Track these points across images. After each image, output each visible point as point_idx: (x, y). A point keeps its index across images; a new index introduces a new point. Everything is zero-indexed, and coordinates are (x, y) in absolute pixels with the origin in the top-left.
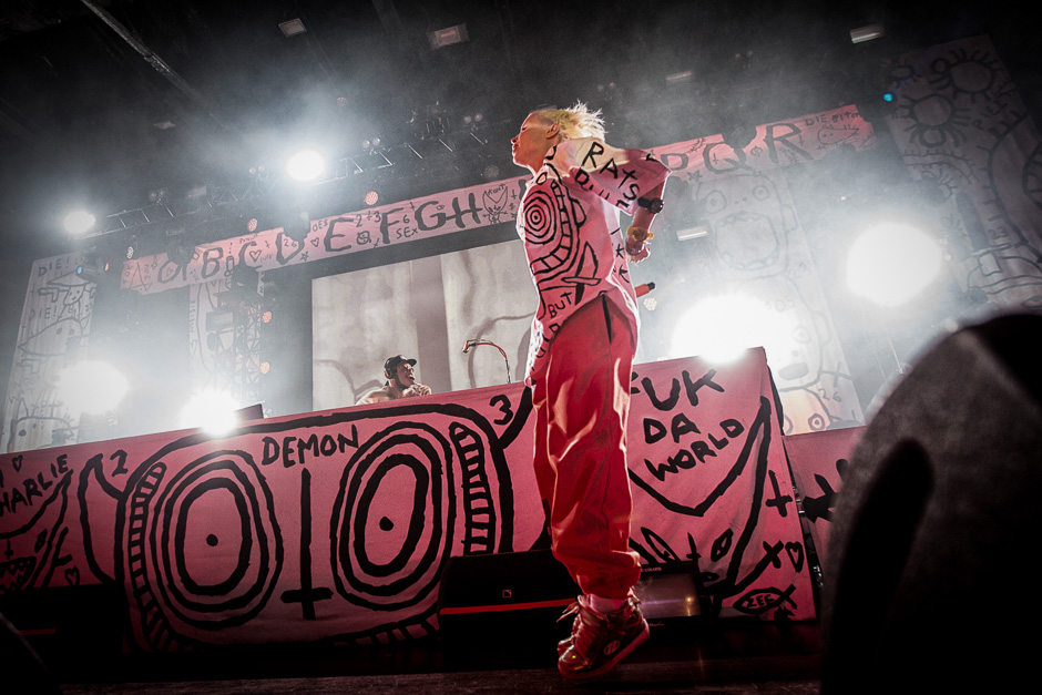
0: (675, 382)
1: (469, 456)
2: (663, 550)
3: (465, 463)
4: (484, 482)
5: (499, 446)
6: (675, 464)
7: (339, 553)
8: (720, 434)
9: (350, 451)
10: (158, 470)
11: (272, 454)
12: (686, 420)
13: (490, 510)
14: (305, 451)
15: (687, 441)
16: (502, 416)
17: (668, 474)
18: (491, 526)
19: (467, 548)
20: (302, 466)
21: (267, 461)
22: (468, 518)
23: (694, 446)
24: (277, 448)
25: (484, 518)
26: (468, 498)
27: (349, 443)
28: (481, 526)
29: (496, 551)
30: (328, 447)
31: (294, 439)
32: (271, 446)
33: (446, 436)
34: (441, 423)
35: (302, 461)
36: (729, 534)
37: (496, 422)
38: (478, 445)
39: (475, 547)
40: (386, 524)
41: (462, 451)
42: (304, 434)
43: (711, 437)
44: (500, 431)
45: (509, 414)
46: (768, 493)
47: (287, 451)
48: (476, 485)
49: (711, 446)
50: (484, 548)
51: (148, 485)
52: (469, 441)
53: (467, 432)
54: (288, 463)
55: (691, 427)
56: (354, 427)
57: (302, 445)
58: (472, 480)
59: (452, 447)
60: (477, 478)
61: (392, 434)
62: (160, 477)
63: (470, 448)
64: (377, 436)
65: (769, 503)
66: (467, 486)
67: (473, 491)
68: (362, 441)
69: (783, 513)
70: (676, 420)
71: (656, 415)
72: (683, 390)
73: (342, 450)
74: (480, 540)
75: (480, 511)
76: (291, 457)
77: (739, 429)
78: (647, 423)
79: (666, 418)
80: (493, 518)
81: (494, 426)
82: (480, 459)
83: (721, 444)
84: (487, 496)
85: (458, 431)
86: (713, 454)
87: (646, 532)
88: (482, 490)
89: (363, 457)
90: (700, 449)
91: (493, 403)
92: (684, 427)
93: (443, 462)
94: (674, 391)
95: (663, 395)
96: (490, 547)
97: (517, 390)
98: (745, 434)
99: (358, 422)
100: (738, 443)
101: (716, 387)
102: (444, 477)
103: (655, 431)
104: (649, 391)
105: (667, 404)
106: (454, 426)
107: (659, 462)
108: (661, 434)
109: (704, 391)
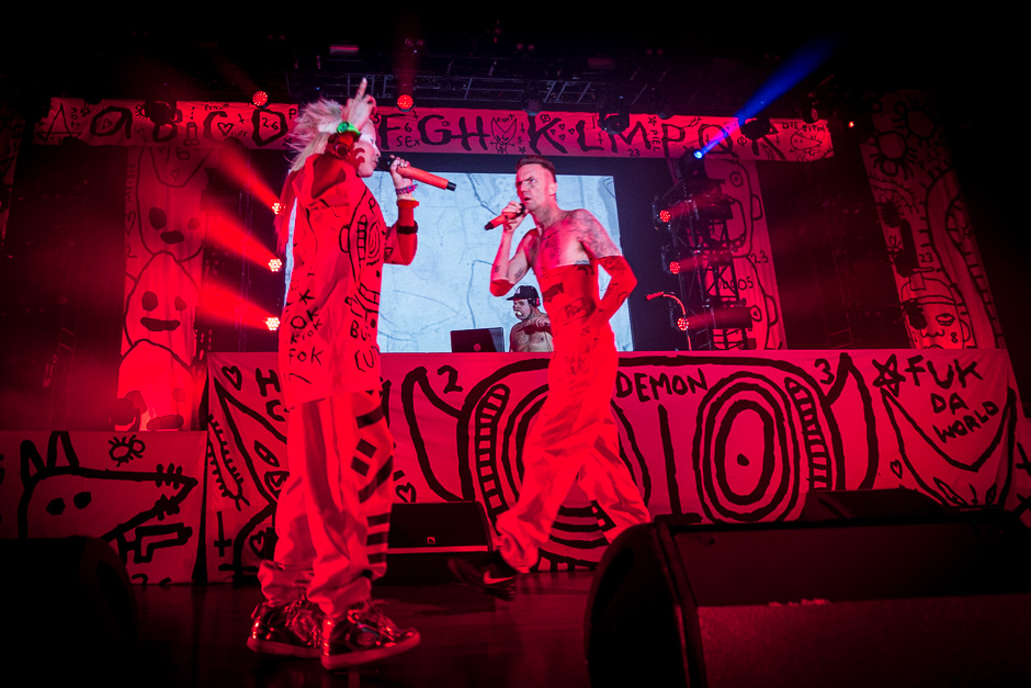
0: (950, 367)
1: (805, 407)
2: (951, 496)
3: (802, 414)
4: (818, 431)
5: (827, 401)
6: (955, 431)
7: (704, 483)
8: (983, 413)
9: (701, 393)
10: (501, 392)
11: (625, 388)
12: (958, 398)
13: (825, 454)
14: (658, 388)
15: (961, 413)
16: (826, 377)
17: (948, 438)
18: (828, 467)
19: (811, 485)
20: (658, 403)
21: (621, 393)
22: (810, 460)
23: (966, 418)
24: (629, 382)
25: (822, 461)
26: (808, 444)
27: (699, 385)
28: (820, 467)
29: (833, 489)
30: (679, 386)
31: (644, 376)
32: (622, 379)
33: (782, 387)
34: (779, 376)
35: (657, 397)
36: (995, 487)
37: (822, 381)
38: (810, 399)
39: (818, 485)
40: (743, 461)
41: (798, 403)
43: (976, 413)
44: (826, 389)
45: (831, 376)
46: (1018, 459)
47: (640, 387)
48: (812, 433)
49: (978, 421)
50: (824, 485)
51: (492, 407)
52: (801, 395)
53: (799, 387)
54: (644, 399)
55: (962, 404)
56: (699, 370)
57: (653, 382)
58: (809, 429)
59: (789, 398)
60: (812, 427)
61: (736, 381)
62: (505, 399)
63: (804, 401)
64: (722, 383)
65: (1019, 466)
66: (806, 433)
67: (811, 438)
68: (710, 384)
69: (1029, 473)
70: (954, 396)
71: (939, 391)
72: (956, 375)
73: (694, 391)
74: (821, 479)
75: (818, 455)
76: (645, 392)
77: (995, 411)
78: (934, 397)
79: (946, 395)
80: (829, 461)
81: (821, 385)
82: (813, 411)
83: (984, 419)
84: (822, 442)
85: (792, 385)
86: (979, 426)
87: (937, 481)
88: (818, 437)
89: (714, 399)
90: (971, 421)
91: (816, 365)
92: (957, 403)
93: (784, 411)
94: (951, 374)
95: (943, 376)
96: (830, 485)
97: (833, 356)
98: (1000, 414)
99: (703, 367)
100: (996, 420)
101: (977, 375)
102: (786, 424)
103: (939, 404)
104: (933, 372)
105: (946, 385)
106: (788, 381)
107: (943, 427)
108: (944, 407)
109: (969, 378)
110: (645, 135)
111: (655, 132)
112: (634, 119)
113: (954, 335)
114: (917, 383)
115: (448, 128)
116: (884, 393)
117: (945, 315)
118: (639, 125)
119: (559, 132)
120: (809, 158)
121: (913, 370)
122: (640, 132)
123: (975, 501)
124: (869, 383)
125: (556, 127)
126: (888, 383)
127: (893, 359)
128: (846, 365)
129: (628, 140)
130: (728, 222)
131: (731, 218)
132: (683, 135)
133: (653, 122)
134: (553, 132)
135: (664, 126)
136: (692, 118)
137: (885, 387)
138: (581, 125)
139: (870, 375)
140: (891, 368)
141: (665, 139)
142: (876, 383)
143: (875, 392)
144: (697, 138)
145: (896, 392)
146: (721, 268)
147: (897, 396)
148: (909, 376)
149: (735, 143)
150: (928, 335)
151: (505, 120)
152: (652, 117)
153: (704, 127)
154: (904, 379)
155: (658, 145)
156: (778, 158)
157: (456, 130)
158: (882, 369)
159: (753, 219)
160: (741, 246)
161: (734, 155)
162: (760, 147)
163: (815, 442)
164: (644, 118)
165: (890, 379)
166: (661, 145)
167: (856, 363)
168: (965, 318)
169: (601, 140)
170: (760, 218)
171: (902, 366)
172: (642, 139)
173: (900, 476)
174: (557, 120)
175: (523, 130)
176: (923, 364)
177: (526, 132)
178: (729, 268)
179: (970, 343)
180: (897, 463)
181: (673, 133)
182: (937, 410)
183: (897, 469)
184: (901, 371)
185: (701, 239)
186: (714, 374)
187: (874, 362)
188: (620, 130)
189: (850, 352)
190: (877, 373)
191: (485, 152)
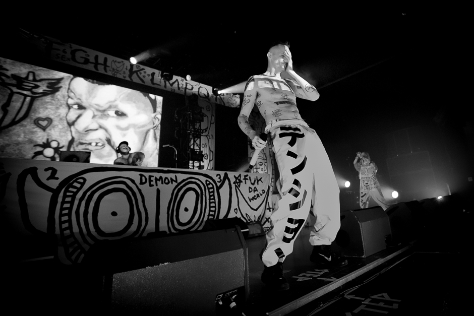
0: (255, 179)
1: (211, 190)
2: (249, 219)
3: (210, 193)
4: (214, 199)
5: (218, 188)
6: (254, 198)
7: (170, 219)
8: (261, 193)
10: (81, 181)
11: (144, 181)
13: (215, 207)
14: (158, 182)
16: (219, 180)
17: (252, 201)
18: (215, 211)
19: (208, 217)
20: (157, 187)
21: (142, 183)
22: (210, 209)
24: (146, 179)
25: (213, 209)
26: (210, 203)
27: (174, 181)
28: (212, 211)
30: (167, 181)
31: (153, 176)
32: (143, 178)
33: (205, 184)
34: (203, 179)
35: (156, 185)
36: (260, 215)
37: (218, 182)
38: (213, 188)
39: (211, 217)
40: (186, 210)
41: (209, 189)
42: (158, 175)
44: (219, 184)
45: (221, 180)
46: (267, 207)
47: (151, 181)
48: (212, 199)
51: (75, 187)
52: (210, 186)
53: (210, 183)
55: (257, 190)
57: (156, 179)
59: (206, 187)
60: (212, 197)
61: (189, 180)
62: (83, 184)
63: (211, 188)
64: (184, 180)
65: (267, 209)
66: (210, 199)
67: (211, 201)
68: (179, 181)
69: (270, 211)
70: (255, 188)
71: (251, 186)
73: (172, 183)
74: (212, 215)
75: (213, 207)
76: (152, 183)
78: (250, 188)
79: (253, 187)
80: (215, 209)
82: (213, 192)
83: (261, 195)
84: (215, 203)
85: (208, 182)
86: (260, 197)
87: (246, 214)
88: (214, 201)
89: (179, 187)
90: (258, 195)
91: (217, 176)
92: (255, 190)
93: (204, 192)
94: (255, 181)
95: (253, 182)
96: (214, 217)
97: (222, 173)
98: (265, 193)
99: (177, 174)
100: (264, 195)
101: (262, 181)
102: (204, 196)
103: (251, 190)
104: (250, 180)
105: (253, 184)
106: (207, 181)
107: (251, 197)
108: (252, 191)
109: (260, 182)
110: (178, 84)
111: (183, 85)
112: (175, 78)
113: (262, 169)
114: (246, 183)
115: (88, 58)
116: (236, 186)
117: (261, 163)
118: (177, 80)
119: (143, 74)
120: (232, 106)
121: (245, 179)
122: (177, 83)
123: (255, 220)
124: (232, 183)
125: (142, 72)
126: (237, 183)
127: (240, 175)
128: (226, 176)
129: (172, 85)
130: (202, 123)
131: (203, 121)
132: (192, 88)
133: (182, 80)
134: (141, 73)
135: (186, 83)
136: (197, 83)
137: (236, 184)
138: (153, 74)
139: (233, 180)
140: (239, 178)
141: (186, 88)
142: (234, 183)
143: (233, 186)
144: (197, 90)
145: (239, 186)
146: (196, 139)
147: (239, 187)
148: (244, 181)
149: (210, 96)
150: (256, 168)
151: (119, 62)
152: (183, 78)
153: (200, 87)
154: (242, 182)
155: (182, 89)
156: (223, 104)
157: (92, 59)
158: (236, 178)
159: (211, 123)
160: (205, 132)
161: (209, 100)
162: (218, 100)
163: (213, 202)
164: (179, 78)
165: (238, 181)
166: (184, 90)
167: (229, 176)
168: (266, 164)
169: (160, 82)
170: (214, 123)
171: (242, 177)
172: (177, 86)
173: (236, 213)
174: (143, 69)
175: (127, 69)
176: (248, 177)
177: (128, 70)
178: (199, 139)
179: (266, 172)
180: (236, 209)
181: (189, 87)
182: (250, 192)
183: (236, 211)
184: (242, 179)
185: (191, 127)
186: (181, 177)
187: (235, 176)
188: (169, 80)
189: (228, 172)
190: (235, 180)
191: (106, 73)
